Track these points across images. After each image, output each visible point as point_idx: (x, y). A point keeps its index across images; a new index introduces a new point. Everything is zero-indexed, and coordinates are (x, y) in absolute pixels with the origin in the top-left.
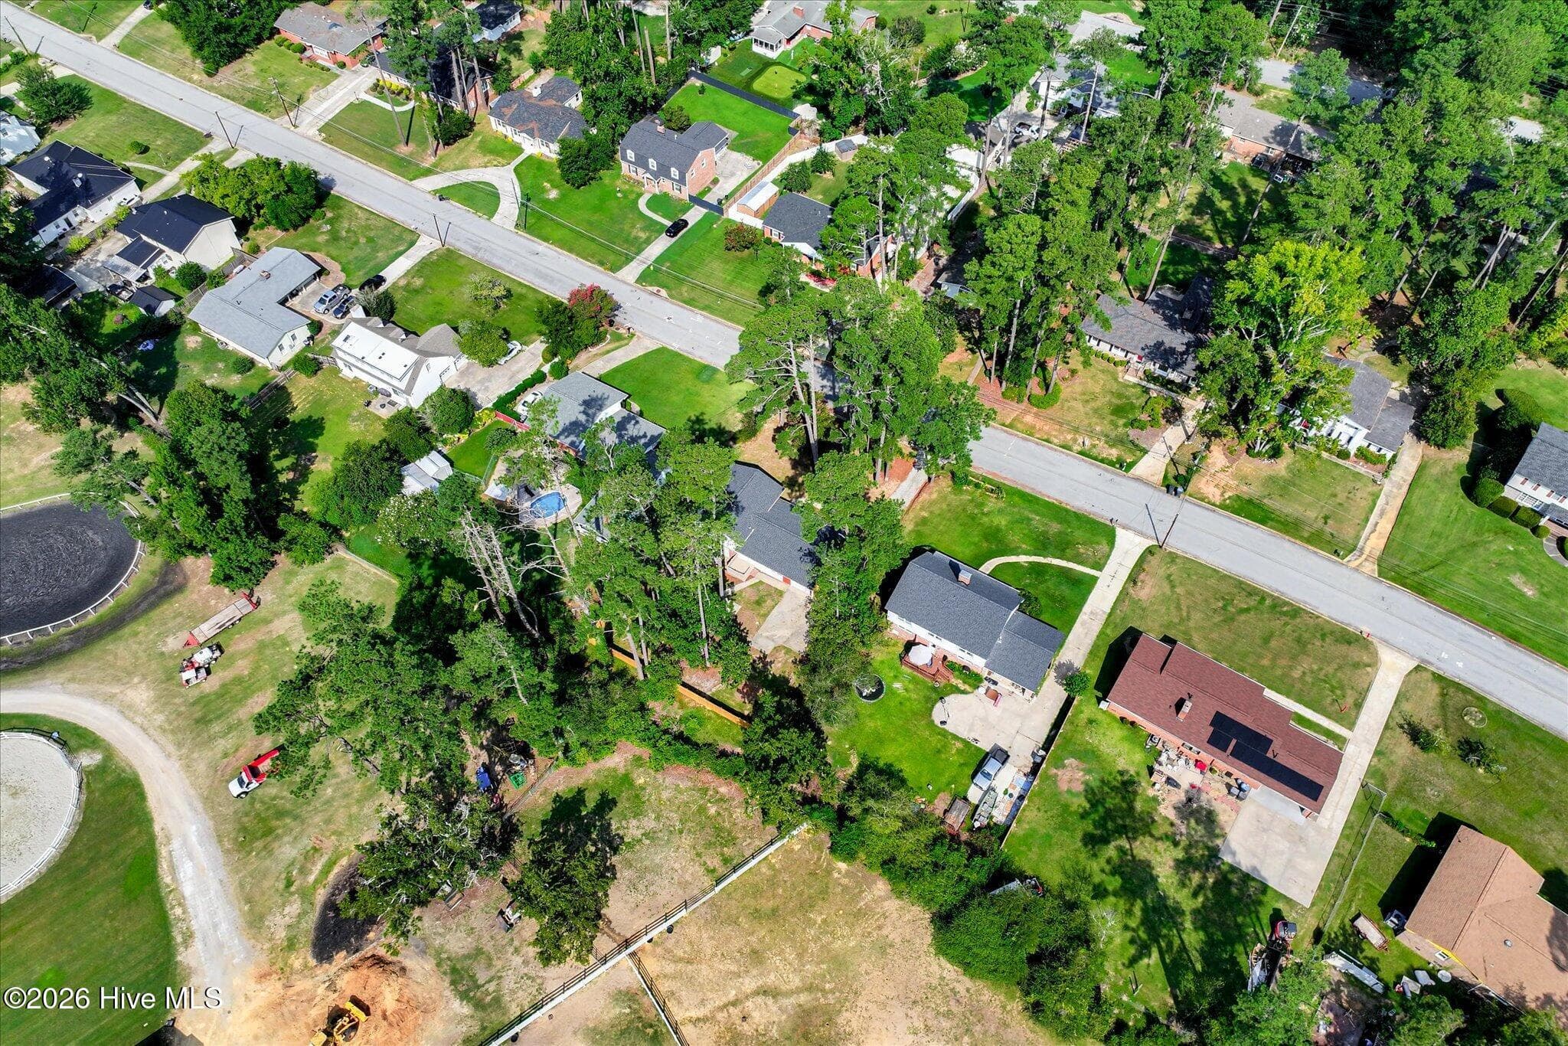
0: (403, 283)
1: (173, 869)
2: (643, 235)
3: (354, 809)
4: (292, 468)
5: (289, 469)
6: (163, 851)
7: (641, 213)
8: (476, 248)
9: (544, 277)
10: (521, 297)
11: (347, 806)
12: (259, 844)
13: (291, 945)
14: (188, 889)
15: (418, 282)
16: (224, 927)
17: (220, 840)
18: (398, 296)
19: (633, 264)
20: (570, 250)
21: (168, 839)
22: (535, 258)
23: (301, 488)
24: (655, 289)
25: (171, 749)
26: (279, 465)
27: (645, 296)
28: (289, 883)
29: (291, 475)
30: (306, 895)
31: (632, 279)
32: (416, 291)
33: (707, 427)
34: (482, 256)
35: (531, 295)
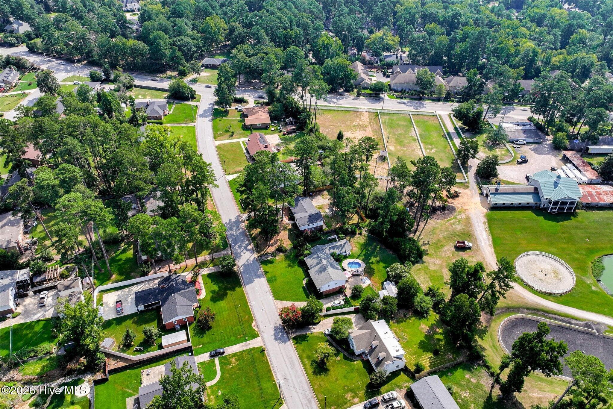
0: (356, 400)
1: (488, 239)
2: (233, 360)
3: (440, 227)
4: (436, 333)
5: (437, 333)
6: (491, 243)
7: (222, 373)
8: (310, 402)
9: (292, 363)
10: (308, 357)
11: (441, 228)
12: (465, 232)
13: (461, 212)
14: (484, 233)
15: (348, 396)
16: (476, 221)
17: (476, 239)
18: (362, 393)
19: (251, 346)
20: (270, 370)
21: (489, 245)
22: (288, 377)
23: (435, 322)
24: (255, 328)
25: (488, 265)
26: (441, 337)
27: (261, 327)
28: (459, 221)
29: (437, 330)
30: (456, 218)
31: (259, 339)
32: (352, 390)
33: (289, 262)
34: (310, 394)
35: (305, 356)
